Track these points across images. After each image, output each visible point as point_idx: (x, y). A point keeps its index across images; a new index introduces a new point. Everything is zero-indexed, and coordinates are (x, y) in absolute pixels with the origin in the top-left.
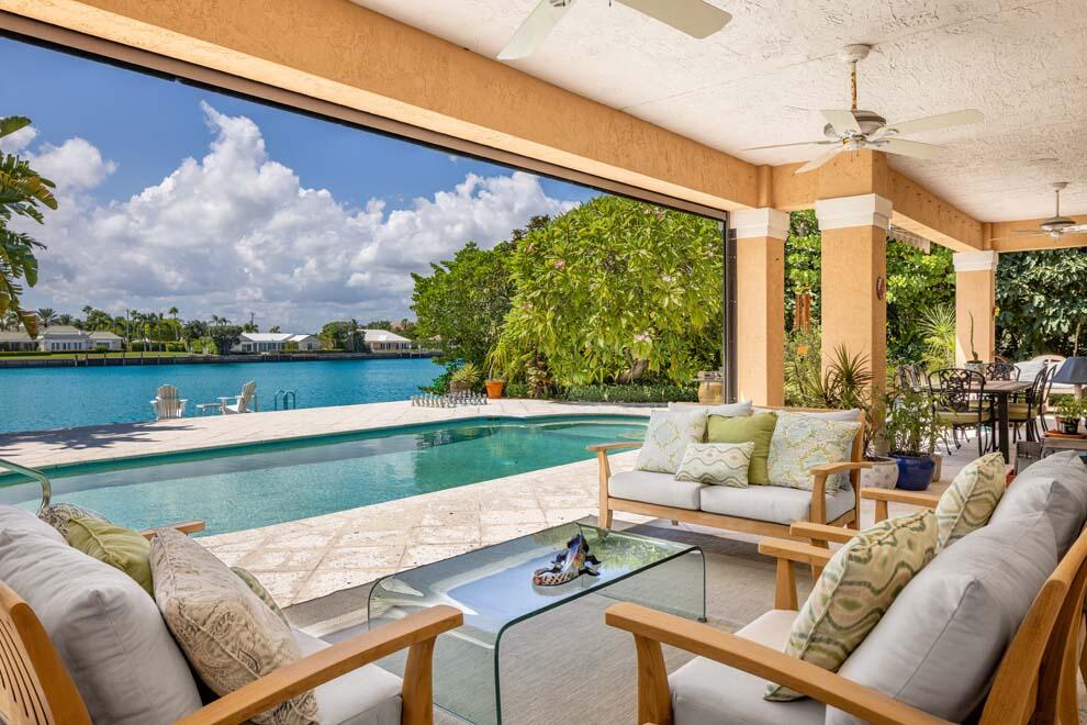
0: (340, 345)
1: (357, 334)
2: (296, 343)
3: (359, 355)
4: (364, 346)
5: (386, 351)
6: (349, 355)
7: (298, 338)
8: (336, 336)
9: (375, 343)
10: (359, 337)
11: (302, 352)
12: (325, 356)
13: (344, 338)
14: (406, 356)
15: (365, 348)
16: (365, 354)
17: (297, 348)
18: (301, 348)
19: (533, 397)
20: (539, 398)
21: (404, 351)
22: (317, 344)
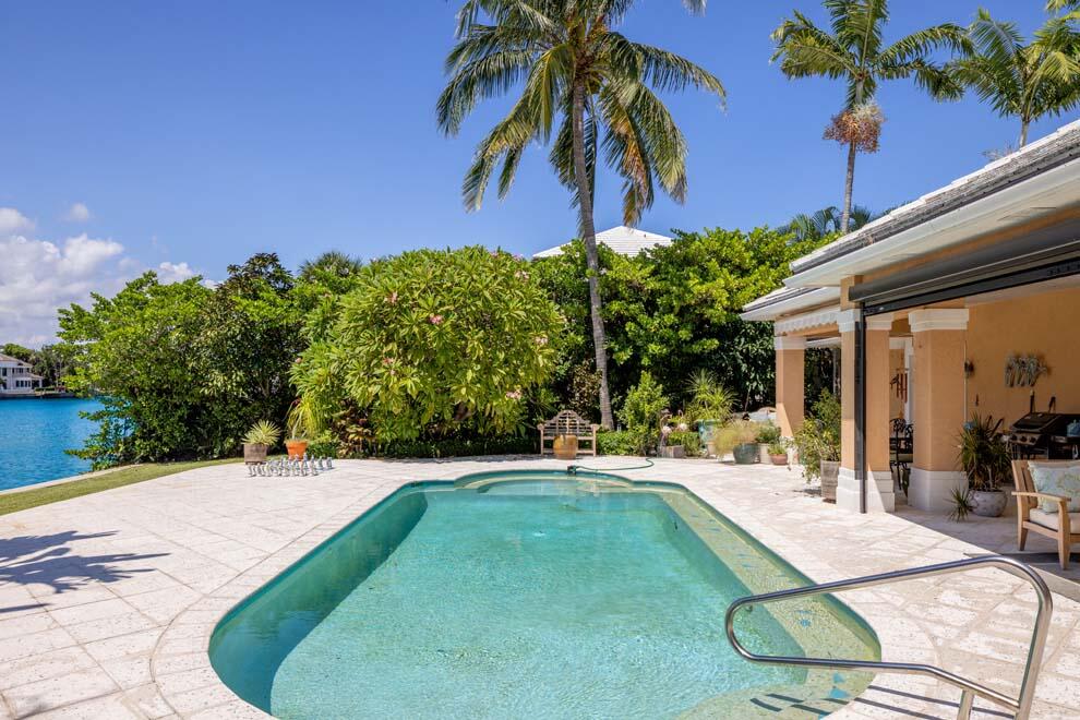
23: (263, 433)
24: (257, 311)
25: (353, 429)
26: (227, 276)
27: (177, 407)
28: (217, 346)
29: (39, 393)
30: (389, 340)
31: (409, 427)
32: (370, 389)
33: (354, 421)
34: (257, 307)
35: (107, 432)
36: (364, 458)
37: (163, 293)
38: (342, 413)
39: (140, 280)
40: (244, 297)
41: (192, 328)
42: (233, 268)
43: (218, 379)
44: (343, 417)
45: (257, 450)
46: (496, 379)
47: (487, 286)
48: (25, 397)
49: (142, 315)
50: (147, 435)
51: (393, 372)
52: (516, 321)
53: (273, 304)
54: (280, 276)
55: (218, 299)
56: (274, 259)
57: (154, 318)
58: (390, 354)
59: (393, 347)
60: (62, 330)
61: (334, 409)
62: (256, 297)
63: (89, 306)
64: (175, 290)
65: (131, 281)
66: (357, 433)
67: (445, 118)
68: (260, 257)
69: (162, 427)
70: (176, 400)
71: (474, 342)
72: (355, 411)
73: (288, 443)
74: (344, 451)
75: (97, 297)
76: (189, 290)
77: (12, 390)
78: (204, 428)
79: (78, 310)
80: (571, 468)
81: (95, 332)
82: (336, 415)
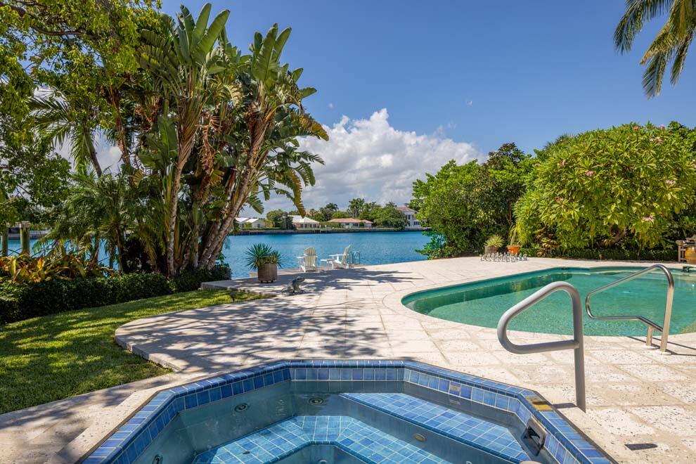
0: (277, 225)
1: (288, 218)
2: (250, 224)
3: (290, 231)
4: (292, 225)
5: (304, 229)
6: (283, 231)
7: (252, 221)
8: (276, 219)
9: (298, 224)
10: (289, 220)
11: (255, 229)
12: (269, 231)
13: (280, 220)
14: (317, 232)
15: (293, 227)
16: (292, 231)
17: (251, 226)
18: (253, 227)
19: (541, 256)
20: (546, 257)
21: (316, 229)
22: (263, 224)
23: (495, 241)
24: (500, 176)
25: (545, 240)
26: (488, 158)
27: (464, 229)
28: (481, 196)
29: (425, 228)
30: (563, 187)
31: (579, 239)
32: (551, 217)
33: (546, 235)
34: (501, 174)
35: (434, 242)
36: (553, 257)
37: (457, 170)
38: (539, 231)
39: (448, 165)
40: (496, 169)
41: (470, 187)
42: (491, 154)
43: (482, 214)
44: (540, 233)
45: (491, 250)
46: (634, 209)
47: (627, 150)
48: (418, 230)
49: (445, 183)
50: (452, 243)
51: (562, 206)
52: (650, 171)
53: (511, 171)
54: (518, 155)
55: (483, 171)
56: (513, 146)
57: (451, 183)
58: (562, 196)
59: (564, 191)
60: (415, 192)
61: (535, 229)
62: (502, 168)
63: (425, 180)
64: (463, 168)
65: (444, 166)
66: (548, 243)
67: (621, 41)
68: (505, 146)
69: (457, 240)
70: (464, 226)
71: (617, 185)
72: (546, 229)
73: (509, 247)
74: (541, 253)
75: (428, 175)
76: (470, 168)
77: (412, 227)
78: (477, 241)
79: (419, 181)
80: (684, 268)
81: (427, 193)
82: (536, 232)
